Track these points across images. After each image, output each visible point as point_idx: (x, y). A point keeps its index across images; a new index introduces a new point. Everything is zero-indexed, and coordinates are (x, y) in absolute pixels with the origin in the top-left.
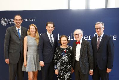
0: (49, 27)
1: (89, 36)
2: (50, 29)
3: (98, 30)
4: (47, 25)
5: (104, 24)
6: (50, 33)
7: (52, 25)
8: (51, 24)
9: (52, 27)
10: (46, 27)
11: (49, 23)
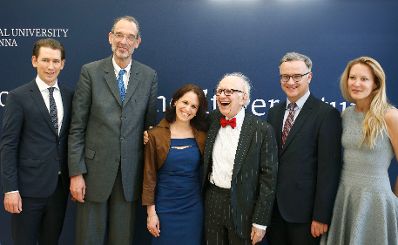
0: (46, 60)
1: (272, 102)
2: (51, 67)
3: (291, 82)
4: (36, 53)
5: (311, 62)
6: (47, 82)
7: (57, 54)
8: (54, 48)
9: (55, 61)
10: (34, 58)
11: (43, 45)
